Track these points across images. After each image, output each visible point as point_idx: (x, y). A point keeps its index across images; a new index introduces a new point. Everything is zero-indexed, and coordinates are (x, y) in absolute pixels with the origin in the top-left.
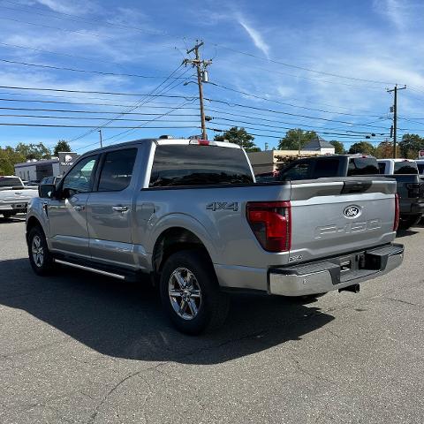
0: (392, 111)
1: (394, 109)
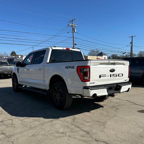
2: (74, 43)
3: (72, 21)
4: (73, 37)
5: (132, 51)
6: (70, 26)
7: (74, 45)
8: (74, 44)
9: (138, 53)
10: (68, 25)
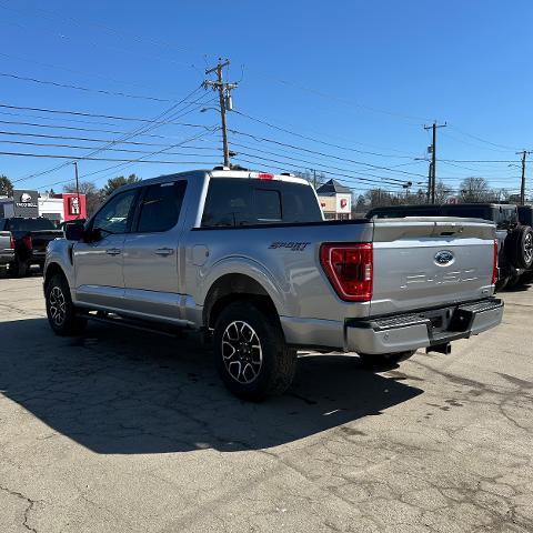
0: (430, 152)
1: (432, 149)
2: (225, 149)
3: (219, 68)
4: (224, 128)
5: (432, 177)
6: (210, 88)
7: (225, 156)
8: (225, 152)
9: (461, 186)
10: (205, 84)
